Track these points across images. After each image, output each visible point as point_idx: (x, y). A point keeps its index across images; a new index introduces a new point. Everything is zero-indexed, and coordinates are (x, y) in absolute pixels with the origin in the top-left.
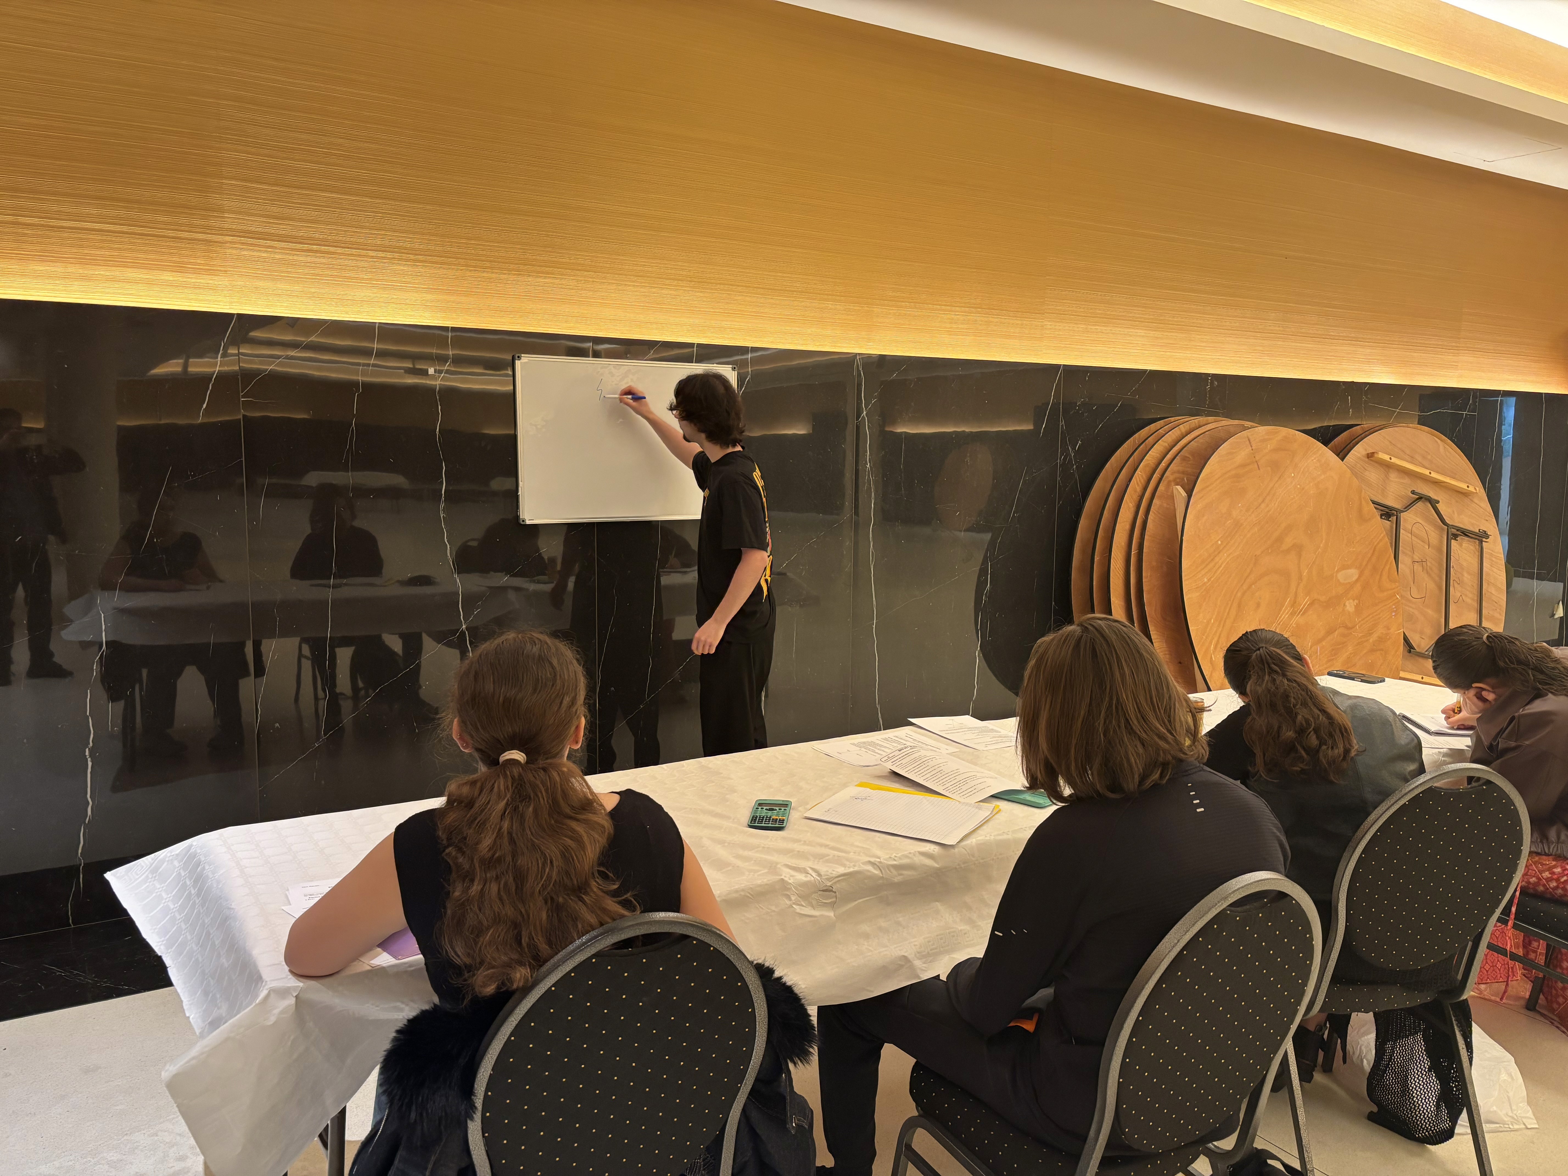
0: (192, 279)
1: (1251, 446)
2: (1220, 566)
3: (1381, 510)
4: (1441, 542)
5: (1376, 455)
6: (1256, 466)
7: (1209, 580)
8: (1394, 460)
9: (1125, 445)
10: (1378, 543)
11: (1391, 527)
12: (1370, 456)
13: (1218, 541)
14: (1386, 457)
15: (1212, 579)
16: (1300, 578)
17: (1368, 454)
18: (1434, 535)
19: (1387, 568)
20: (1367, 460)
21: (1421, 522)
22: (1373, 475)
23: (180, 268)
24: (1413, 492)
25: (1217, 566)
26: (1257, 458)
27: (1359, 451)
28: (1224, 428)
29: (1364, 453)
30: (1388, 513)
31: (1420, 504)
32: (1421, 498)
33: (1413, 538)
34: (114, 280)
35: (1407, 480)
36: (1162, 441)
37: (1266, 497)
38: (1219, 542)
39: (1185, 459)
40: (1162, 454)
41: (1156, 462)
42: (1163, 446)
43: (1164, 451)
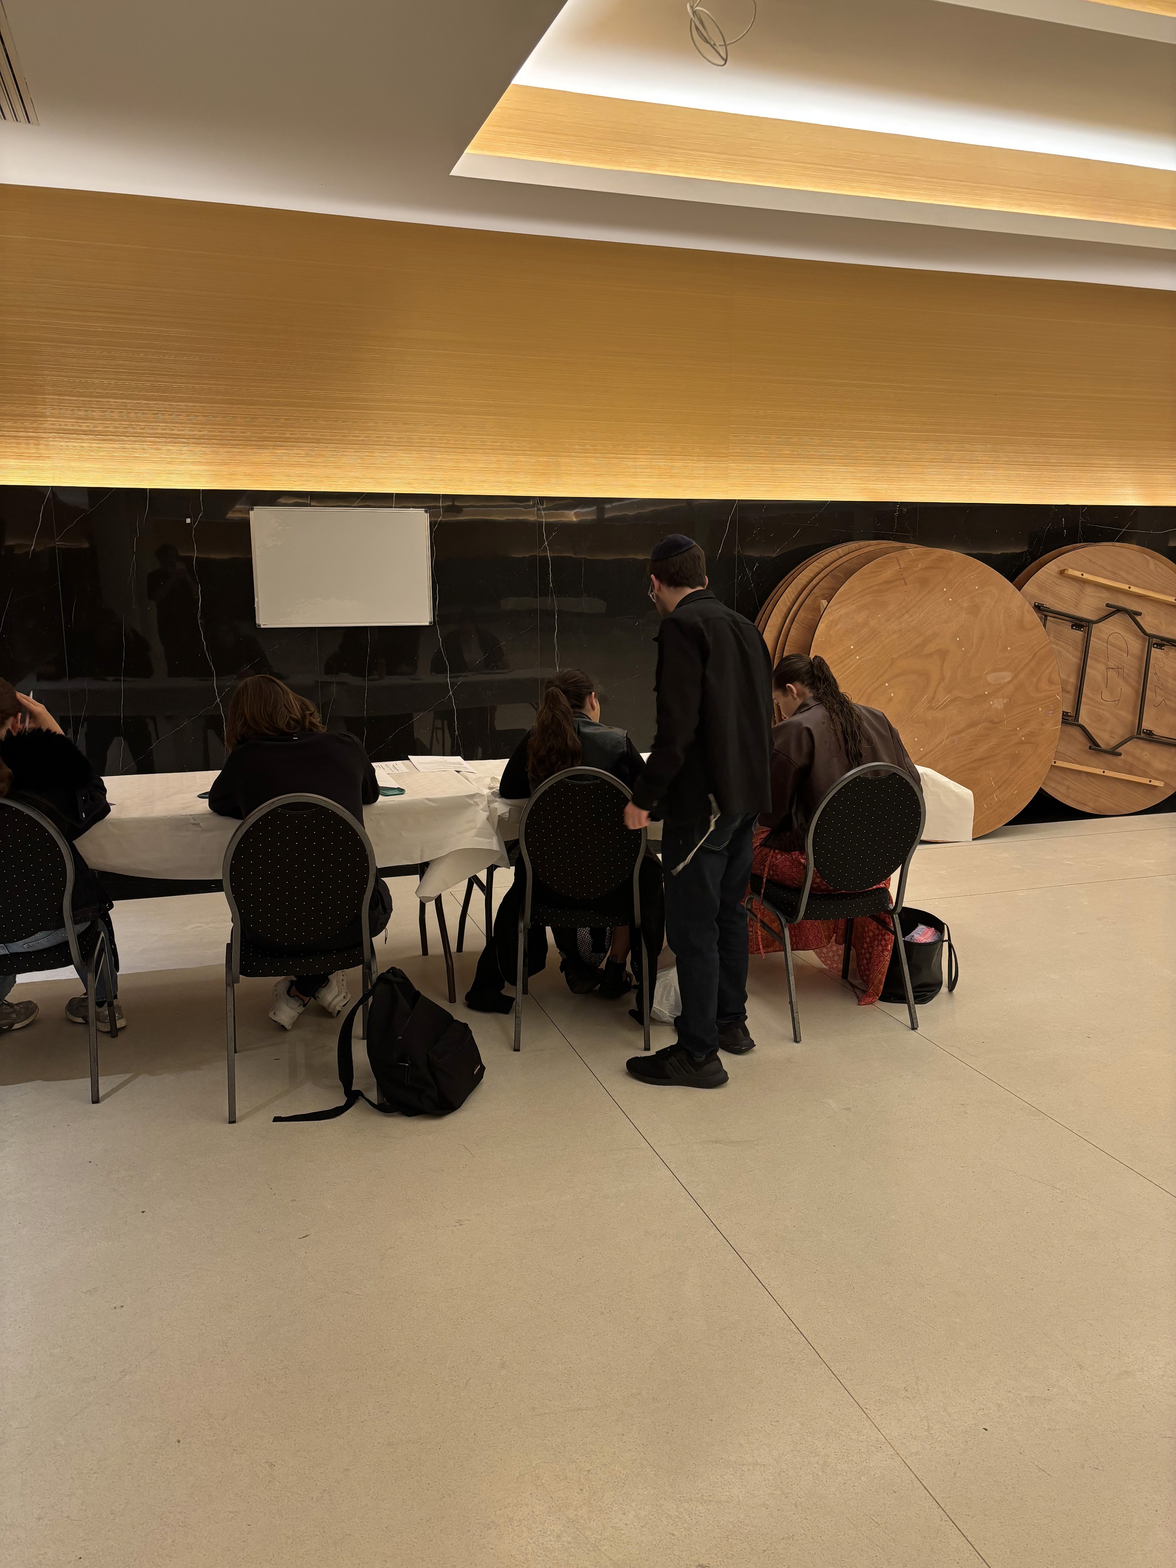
0: (28, 463)
3: (1071, 622)
6: (903, 582)
8: (1087, 576)
11: (1083, 637)
12: (1062, 573)
14: (1078, 574)
17: (1061, 570)
18: (1135, 645)
20: (1059, 576)
21: (1118, 631)
22: (1065, 590)
23: (19, 456)
24: (1108, 605)
26: (905, 575)
27: (1051, 568)
29: (1057, 570)
30: (1079, 624)
31: (1116, 617)
32: (1119, 610)
33: (1107, 646)
35: (1105, 595)
39: (833, 576)
40: (815, 573)
41: (807, 579)
42: (817, 566)
43: (817, 570)
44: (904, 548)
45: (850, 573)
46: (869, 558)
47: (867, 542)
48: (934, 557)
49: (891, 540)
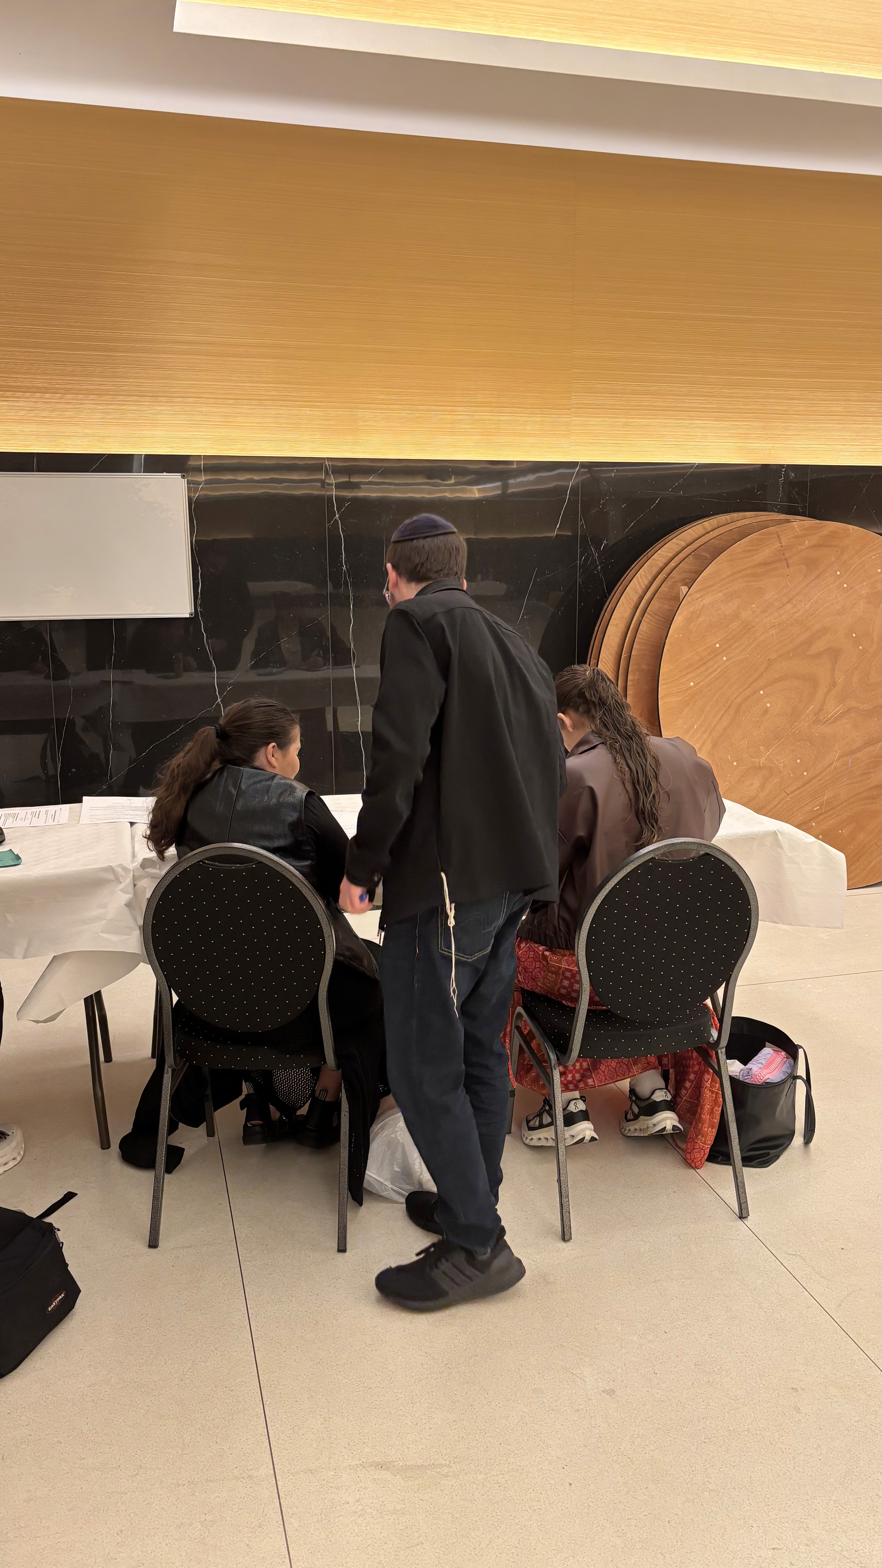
1: (781, 543)
2: (716, 670)
6: (784, 564)
7: (695, 685)
13: (716, 643)
15: (702, 683)
16: (834, 685)
25: (710, 670)
26: (787, 555)
37: (793, 597)
38: (718, 645)
40: (674, 553)
41: (664, 561)
42: (677, 544)
43: (677, 549)
44: (788, 521)
45: (717, 552)
46: (743, 534)
47: (741, 514)
48: (825, 532)
49: (775, 512)
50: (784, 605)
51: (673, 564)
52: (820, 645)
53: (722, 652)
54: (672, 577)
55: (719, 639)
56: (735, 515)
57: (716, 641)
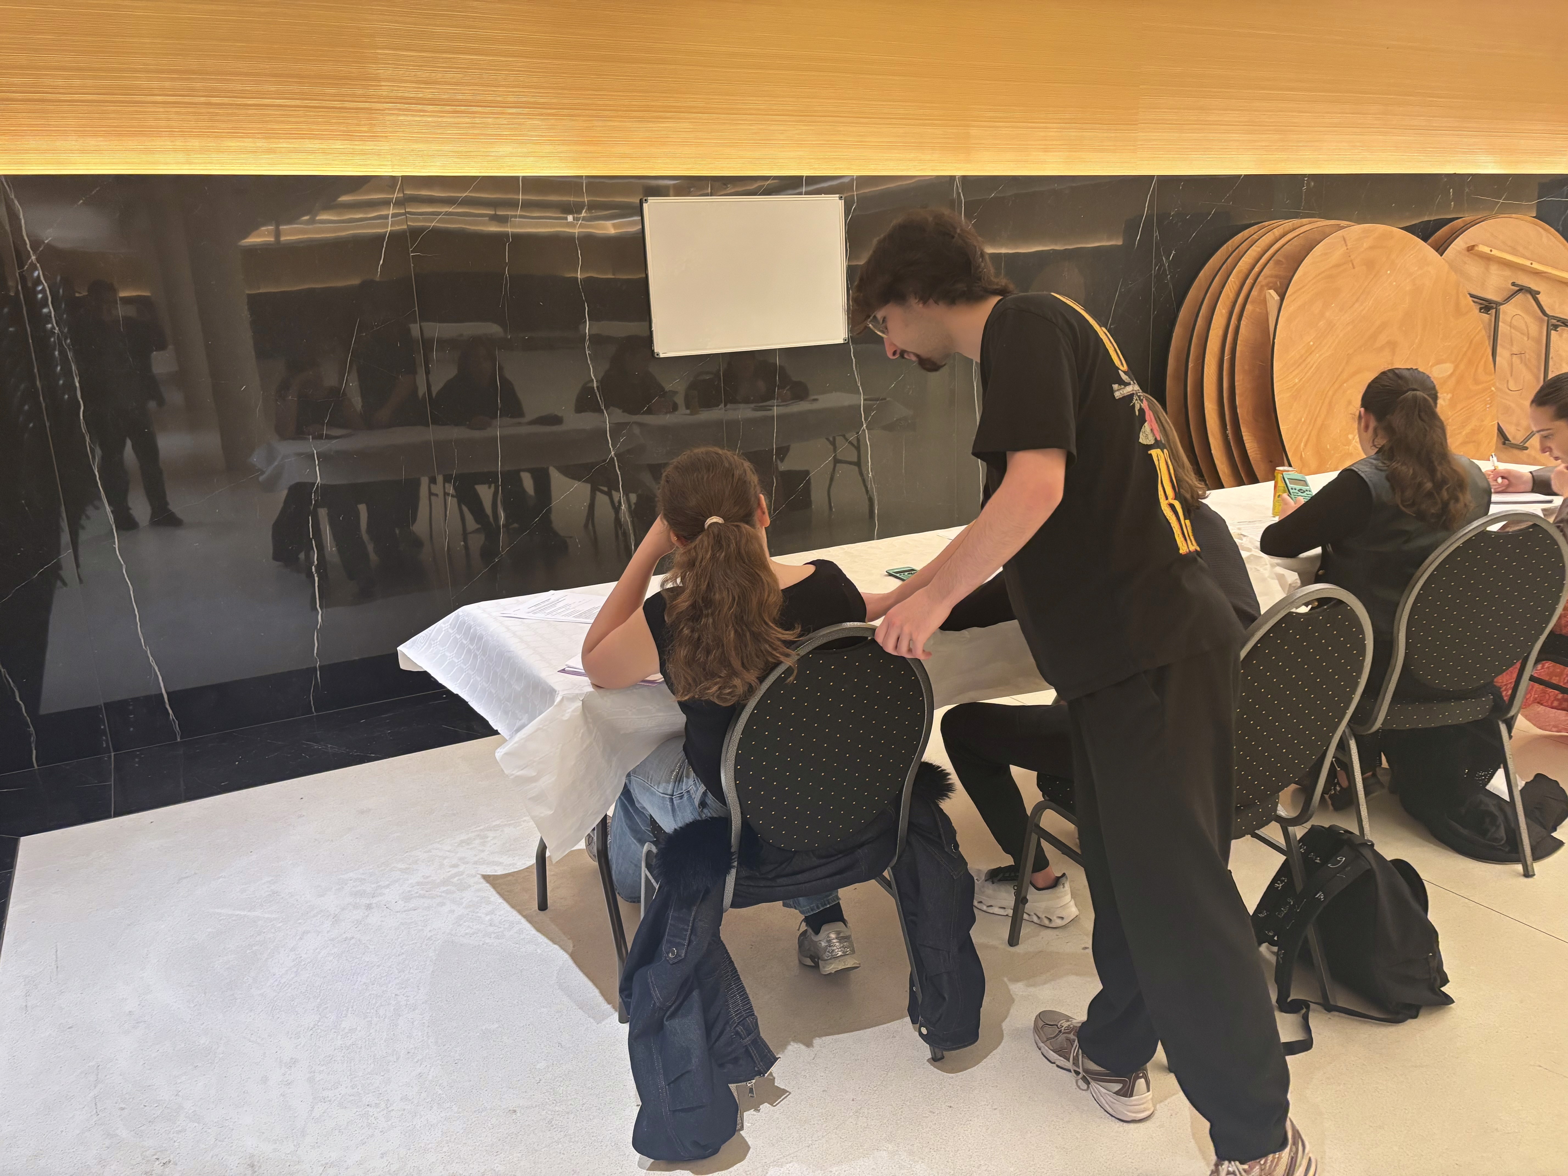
0: (359, 146)
1: (1346, 246)
2: (1312, 366)
3: (1481, 304)
4: (1541, 333)
5: (1476, 248)
6: (1351, 265)
7: (1300, 381)
8: (1495, 252)
9: (1219, 253)
10: (1475, 337)
11: (1490, 320)
12: (1470, 249)
13: (1310, 342)
14: (1486, 250)
15: (1304, 379)
17: (1468, 247)
18: (1534, 327)
19: (1483, 361)
20: (1467, 253)
21: (1520, 314)
22: (1474, 268)
23: (348, 136)
24: (1513, 284)
25: (1309, 367)
26: (1352, 257)
27: (1459, 244)
28: (1319, 229)
29: (1465, 246)
30: (1487, 306)
31: (1520, 296)
32: (1522, 289)
33: (1513, 331)
34: (296, 151)
35: (1507, 273)
36: (1256, 246)
37: (1360, 296)
39: (1278, 262)
40: (1255, 259)
41: (1248, 267)
43: (1257, 255)
48: (1377, 234)
50: (1354, 304)
51: (1257, 269)
52: (1383, 339)
53: (1315, 349)
54: (1260, 282)
55: (1312, 337)
56: (1296, 222)
57: (1310, 340)
